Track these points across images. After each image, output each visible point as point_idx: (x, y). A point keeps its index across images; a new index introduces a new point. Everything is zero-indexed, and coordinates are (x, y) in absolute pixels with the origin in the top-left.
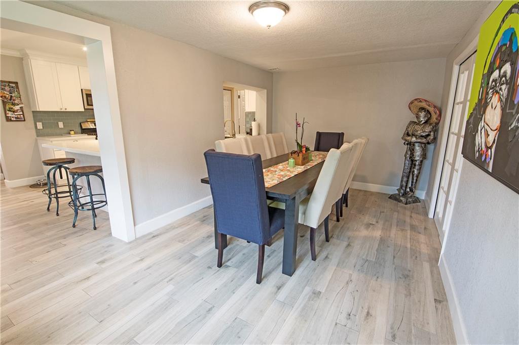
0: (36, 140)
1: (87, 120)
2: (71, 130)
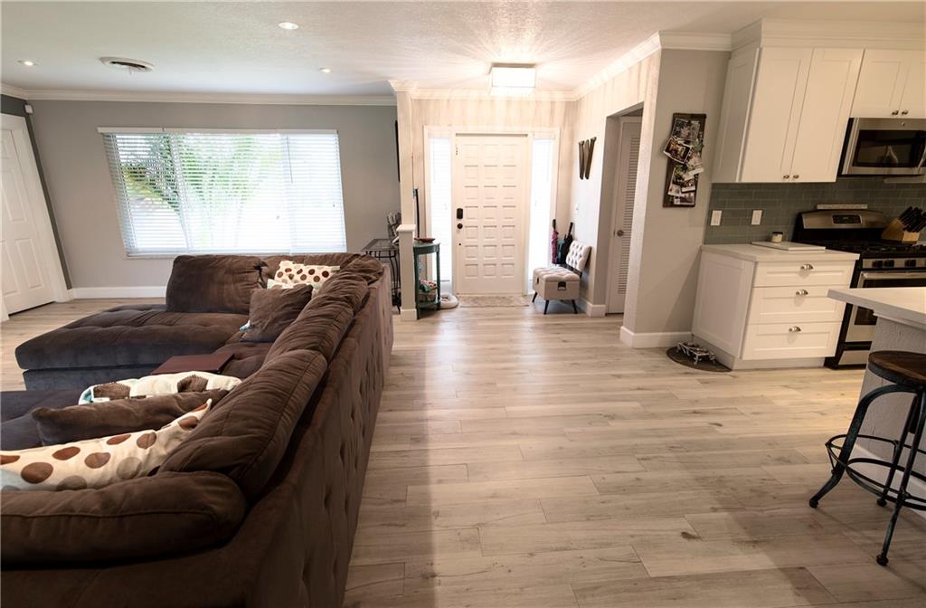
0: (701, 250)
1: (815, 207)
2: (775, 231)
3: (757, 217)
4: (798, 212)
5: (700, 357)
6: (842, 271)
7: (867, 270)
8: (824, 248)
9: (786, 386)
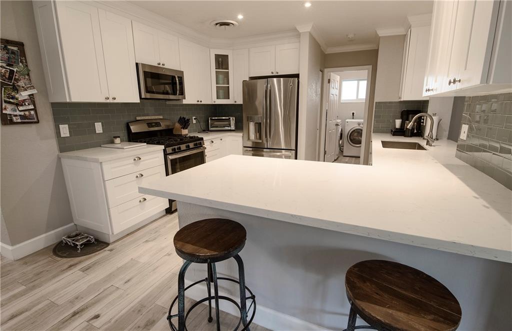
0: (59, 159)
1: (136, 118)
2: (115, 136)
3: (99, 128)
4: (126, 122)
5: (81, 245)
6: (158, 157)
7: (170, 154)
8: (146, 144)
9: (147, 241)
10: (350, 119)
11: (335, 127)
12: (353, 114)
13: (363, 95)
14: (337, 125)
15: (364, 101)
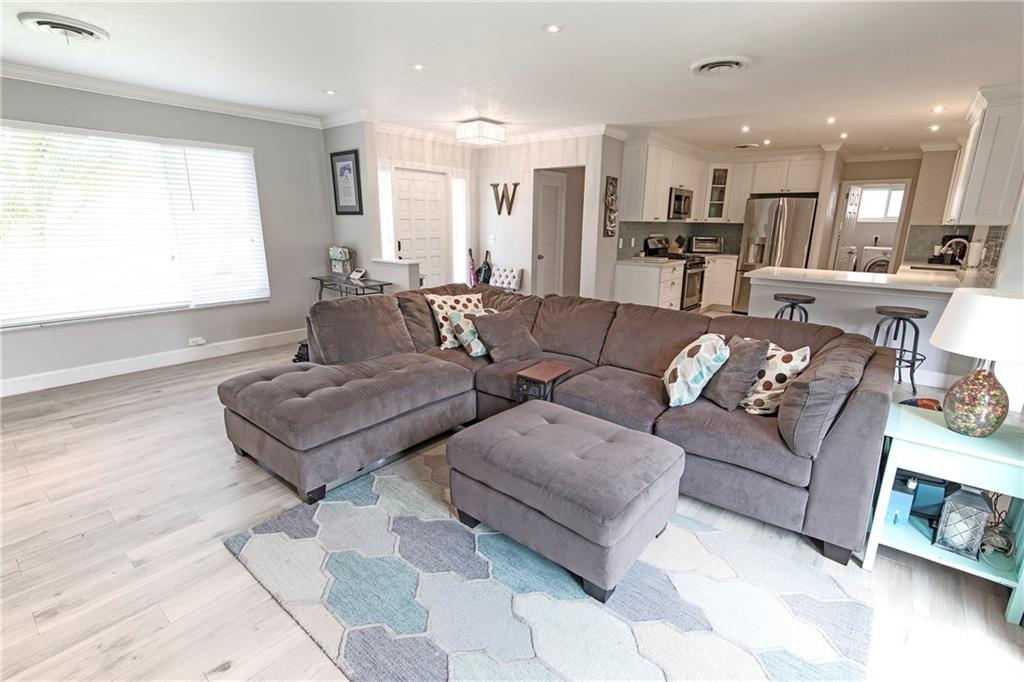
3: (633, 242)
4: (645, 239)
6: (680, 271)
10: (872, 246)
11: (847, 256)
12: (876, 239)
13: (895, 212)
14: (851, 253)
15: (897, 221)
